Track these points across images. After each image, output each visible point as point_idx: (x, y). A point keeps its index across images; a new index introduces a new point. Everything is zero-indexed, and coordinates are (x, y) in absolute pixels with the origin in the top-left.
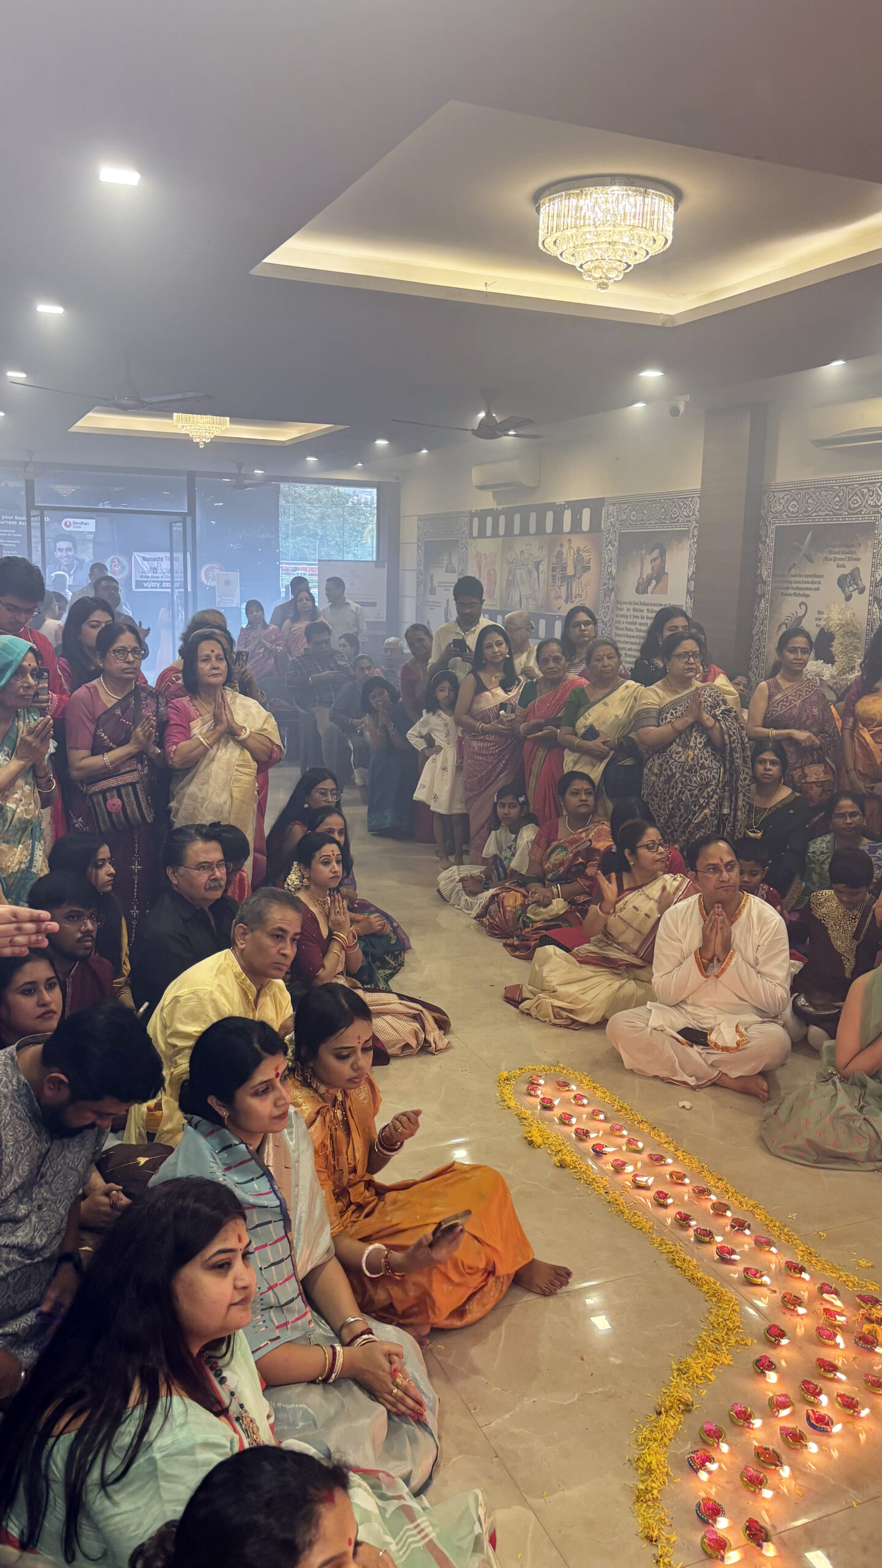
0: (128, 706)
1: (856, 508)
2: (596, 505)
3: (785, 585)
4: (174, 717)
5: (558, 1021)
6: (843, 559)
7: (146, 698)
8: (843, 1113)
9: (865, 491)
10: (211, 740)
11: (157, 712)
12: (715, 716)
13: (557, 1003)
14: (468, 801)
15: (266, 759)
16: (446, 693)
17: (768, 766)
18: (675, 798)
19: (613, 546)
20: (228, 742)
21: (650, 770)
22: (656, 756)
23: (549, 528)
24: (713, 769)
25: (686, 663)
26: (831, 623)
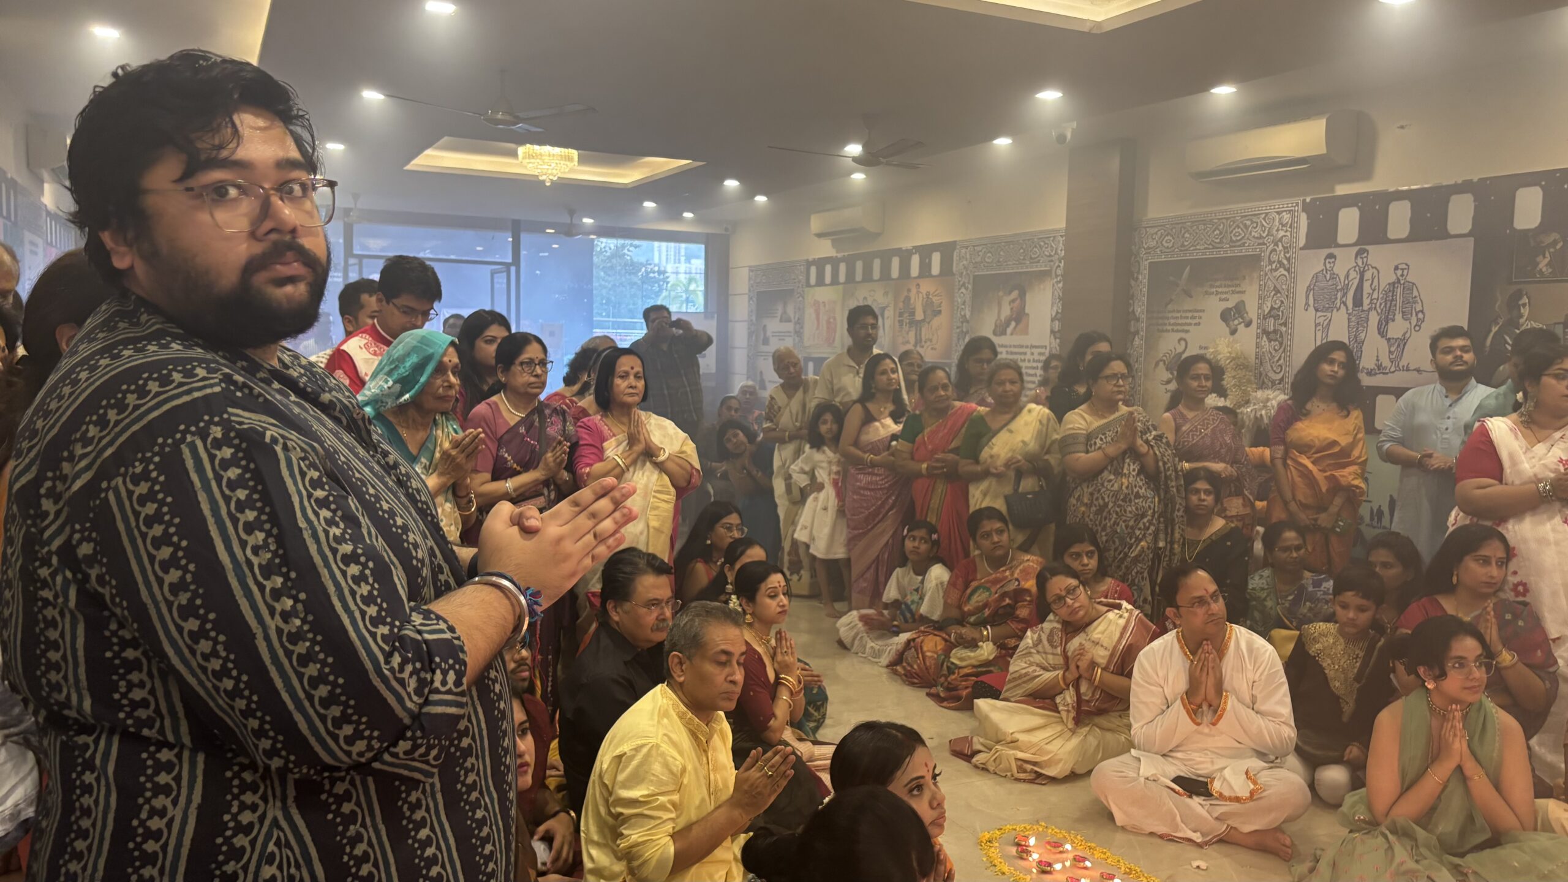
0: (532, 424)
1: (1238, 241)
2: (947, 249)
3: (1161, 321)
4: (586, 436)
5: (1022, 776)
6: (1226, 293)
7: (551, 416)
8: (1404, 868)
9: (1248, 223)
10: (628, 461)
11: (564, 430)
12: (1147, 442)
13: (1020, 755)
14: (851, 542)
15: (684, 484)
16: (828, 426)
17: (1203, 496)
18: (1109, 530)
19: (967, 289)
20: (644, 464)
21: (1078, 499)
22: (1085, 485)
23: (895, 273)
24: (1149, 500)
25: (1115, 385)
26: (1219, 357)
